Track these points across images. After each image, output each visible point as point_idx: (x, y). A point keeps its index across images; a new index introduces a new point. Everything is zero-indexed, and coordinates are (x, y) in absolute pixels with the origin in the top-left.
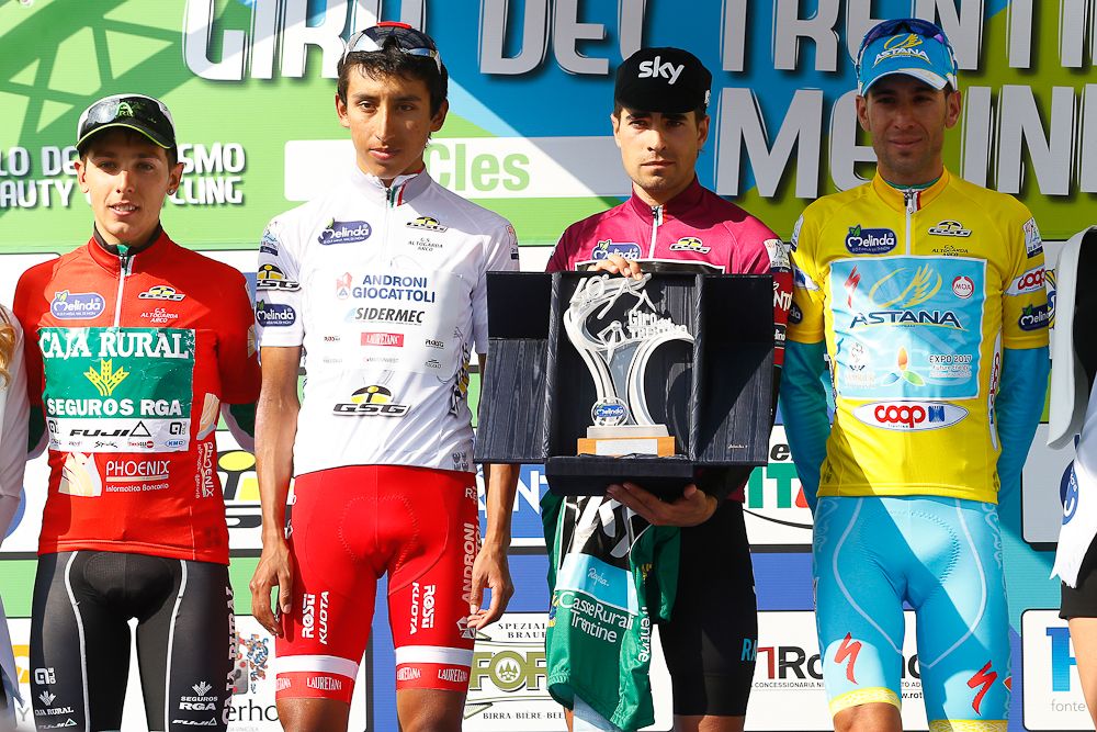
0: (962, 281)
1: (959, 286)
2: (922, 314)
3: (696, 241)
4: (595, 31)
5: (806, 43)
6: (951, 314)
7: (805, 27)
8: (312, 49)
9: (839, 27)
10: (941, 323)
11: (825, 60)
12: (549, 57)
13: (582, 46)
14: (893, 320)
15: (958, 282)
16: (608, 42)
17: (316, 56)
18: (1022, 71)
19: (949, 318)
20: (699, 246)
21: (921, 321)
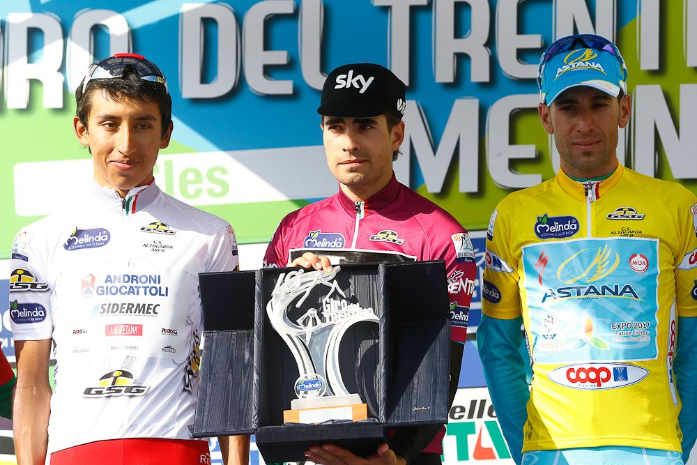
0: (638, 258)
1: (635, 263)
2: (604, 288)
3: (393, 234)
4: (280, 57)
5: (462, 59)
6: (629, 287)
7: (461, 46)
8: (34, 83)
9: (491, 43)
10: (621, 294)
11: (479, 72)
12: (241, 83)
13: (269, 71)
14: (579, 294)
15: (634, 259)
16: (291, 67)
17: (38, 89)
18: (653, 73)
19: (628, 290)
20: (395, 238)
21: (603, 293)
